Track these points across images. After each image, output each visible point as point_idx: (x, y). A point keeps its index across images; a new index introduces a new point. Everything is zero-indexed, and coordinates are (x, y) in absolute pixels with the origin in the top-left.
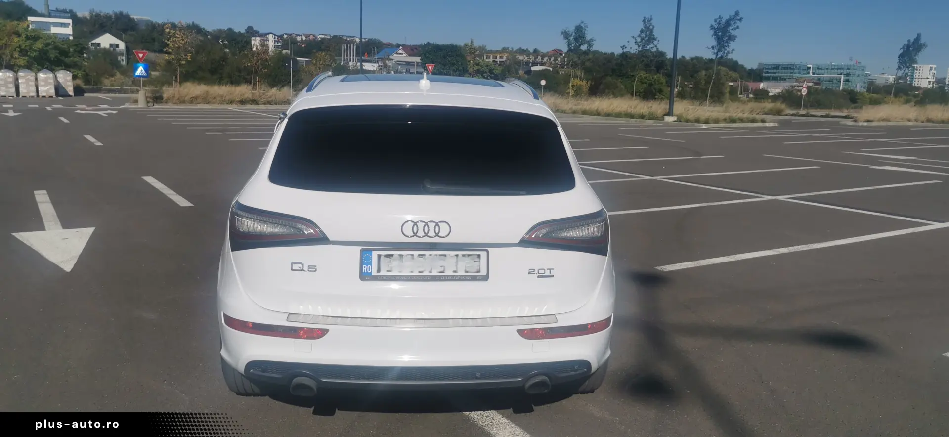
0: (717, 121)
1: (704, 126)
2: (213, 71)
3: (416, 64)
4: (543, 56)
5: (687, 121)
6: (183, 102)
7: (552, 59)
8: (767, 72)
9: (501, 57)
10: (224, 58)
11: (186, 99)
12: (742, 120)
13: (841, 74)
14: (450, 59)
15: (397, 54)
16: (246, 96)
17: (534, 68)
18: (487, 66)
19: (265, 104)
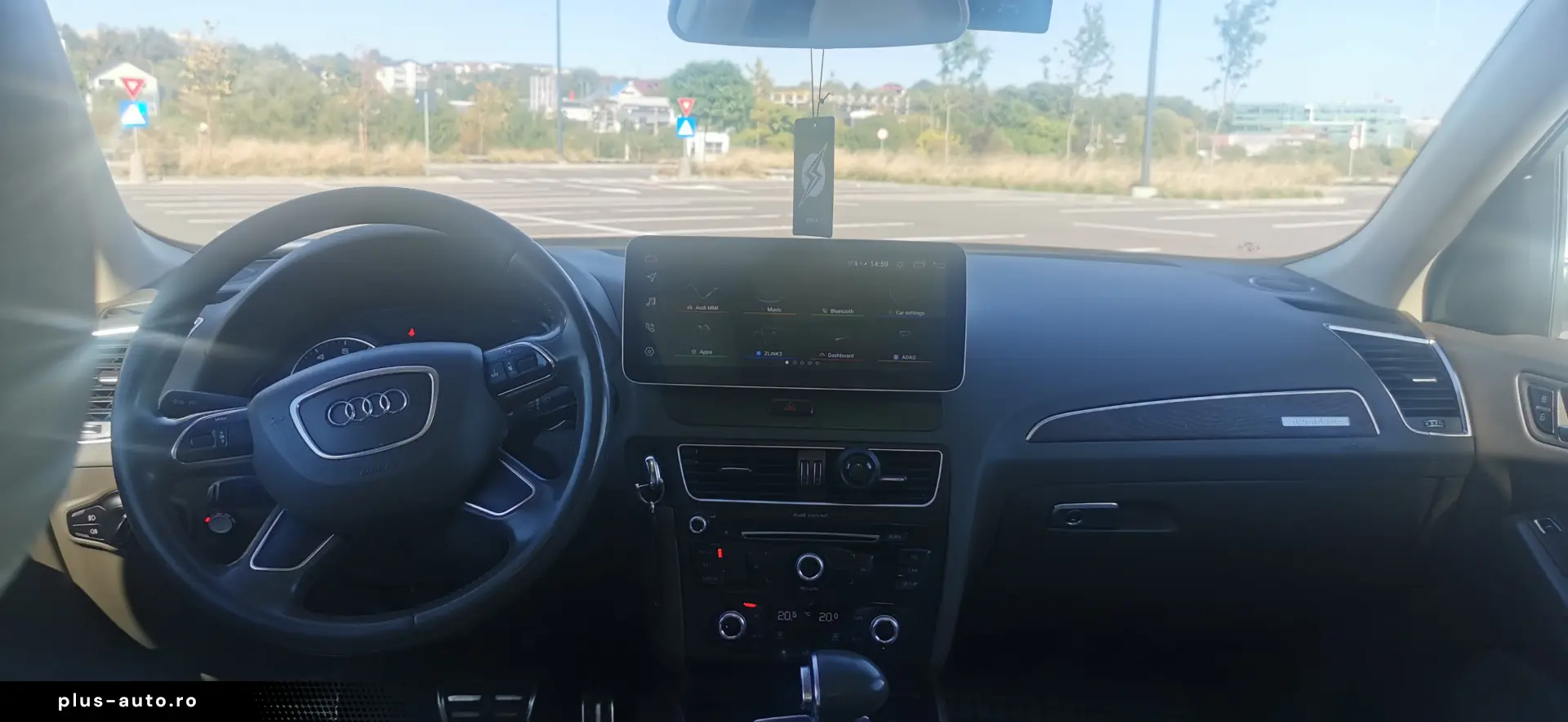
0: (1236, 196)
1: (1215, 205)
2: (300, 122)
3: (656, 109)
4: (869, 95)
5: (1178, 196)
6: (216, 173)
7: (885, 99)
8: (1240, 118)
9: (800, 97)
10: (319, 100)
11: (225, 167)
12: (1280, 194)
13: (1362, 119)
14: (721, 90)
15: (624, 92)
16: (340, 160)
17: (855, 115)
18: (778, 111)
19: (376, 174)
